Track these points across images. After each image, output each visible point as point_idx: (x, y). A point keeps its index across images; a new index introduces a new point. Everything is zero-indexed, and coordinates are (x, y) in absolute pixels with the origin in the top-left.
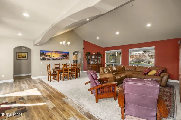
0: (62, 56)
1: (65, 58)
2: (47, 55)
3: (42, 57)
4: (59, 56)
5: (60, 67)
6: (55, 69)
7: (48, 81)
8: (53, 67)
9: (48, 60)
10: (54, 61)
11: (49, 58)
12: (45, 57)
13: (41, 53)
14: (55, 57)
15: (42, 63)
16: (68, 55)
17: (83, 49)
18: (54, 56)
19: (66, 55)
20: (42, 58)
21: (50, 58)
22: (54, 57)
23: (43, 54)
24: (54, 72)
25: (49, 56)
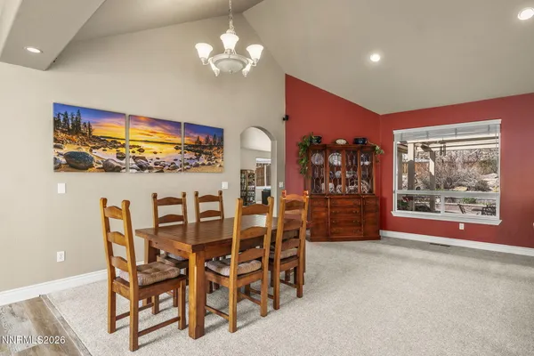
0: (189, 148)
1: (203, 159)
2: (98, 139)
3: (68, 149)
4: (172, 148)
5: (182, 218)
6: (157, 229)
7: (113, 329)
8: (143, 218)
9: (108, 168)
10: (146, 175)
11: (109, 155)
12: (84, 150)
13: (56, 123)
14: (152, 152)
15: (61, 188)
16: (220, 145)
17: (286, 118)
18: (143, 145)
19: (211, 147)
20: (69, 156)
21: (120, 156)
22: (141, 150)
23: (70, 132)
24: (153, 254)
25: (113, 143)
